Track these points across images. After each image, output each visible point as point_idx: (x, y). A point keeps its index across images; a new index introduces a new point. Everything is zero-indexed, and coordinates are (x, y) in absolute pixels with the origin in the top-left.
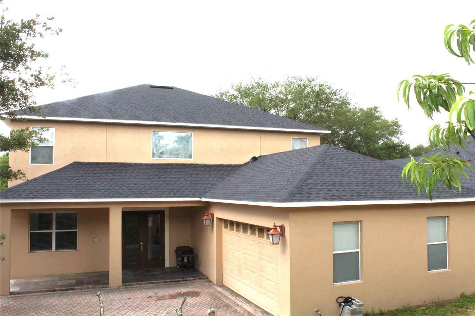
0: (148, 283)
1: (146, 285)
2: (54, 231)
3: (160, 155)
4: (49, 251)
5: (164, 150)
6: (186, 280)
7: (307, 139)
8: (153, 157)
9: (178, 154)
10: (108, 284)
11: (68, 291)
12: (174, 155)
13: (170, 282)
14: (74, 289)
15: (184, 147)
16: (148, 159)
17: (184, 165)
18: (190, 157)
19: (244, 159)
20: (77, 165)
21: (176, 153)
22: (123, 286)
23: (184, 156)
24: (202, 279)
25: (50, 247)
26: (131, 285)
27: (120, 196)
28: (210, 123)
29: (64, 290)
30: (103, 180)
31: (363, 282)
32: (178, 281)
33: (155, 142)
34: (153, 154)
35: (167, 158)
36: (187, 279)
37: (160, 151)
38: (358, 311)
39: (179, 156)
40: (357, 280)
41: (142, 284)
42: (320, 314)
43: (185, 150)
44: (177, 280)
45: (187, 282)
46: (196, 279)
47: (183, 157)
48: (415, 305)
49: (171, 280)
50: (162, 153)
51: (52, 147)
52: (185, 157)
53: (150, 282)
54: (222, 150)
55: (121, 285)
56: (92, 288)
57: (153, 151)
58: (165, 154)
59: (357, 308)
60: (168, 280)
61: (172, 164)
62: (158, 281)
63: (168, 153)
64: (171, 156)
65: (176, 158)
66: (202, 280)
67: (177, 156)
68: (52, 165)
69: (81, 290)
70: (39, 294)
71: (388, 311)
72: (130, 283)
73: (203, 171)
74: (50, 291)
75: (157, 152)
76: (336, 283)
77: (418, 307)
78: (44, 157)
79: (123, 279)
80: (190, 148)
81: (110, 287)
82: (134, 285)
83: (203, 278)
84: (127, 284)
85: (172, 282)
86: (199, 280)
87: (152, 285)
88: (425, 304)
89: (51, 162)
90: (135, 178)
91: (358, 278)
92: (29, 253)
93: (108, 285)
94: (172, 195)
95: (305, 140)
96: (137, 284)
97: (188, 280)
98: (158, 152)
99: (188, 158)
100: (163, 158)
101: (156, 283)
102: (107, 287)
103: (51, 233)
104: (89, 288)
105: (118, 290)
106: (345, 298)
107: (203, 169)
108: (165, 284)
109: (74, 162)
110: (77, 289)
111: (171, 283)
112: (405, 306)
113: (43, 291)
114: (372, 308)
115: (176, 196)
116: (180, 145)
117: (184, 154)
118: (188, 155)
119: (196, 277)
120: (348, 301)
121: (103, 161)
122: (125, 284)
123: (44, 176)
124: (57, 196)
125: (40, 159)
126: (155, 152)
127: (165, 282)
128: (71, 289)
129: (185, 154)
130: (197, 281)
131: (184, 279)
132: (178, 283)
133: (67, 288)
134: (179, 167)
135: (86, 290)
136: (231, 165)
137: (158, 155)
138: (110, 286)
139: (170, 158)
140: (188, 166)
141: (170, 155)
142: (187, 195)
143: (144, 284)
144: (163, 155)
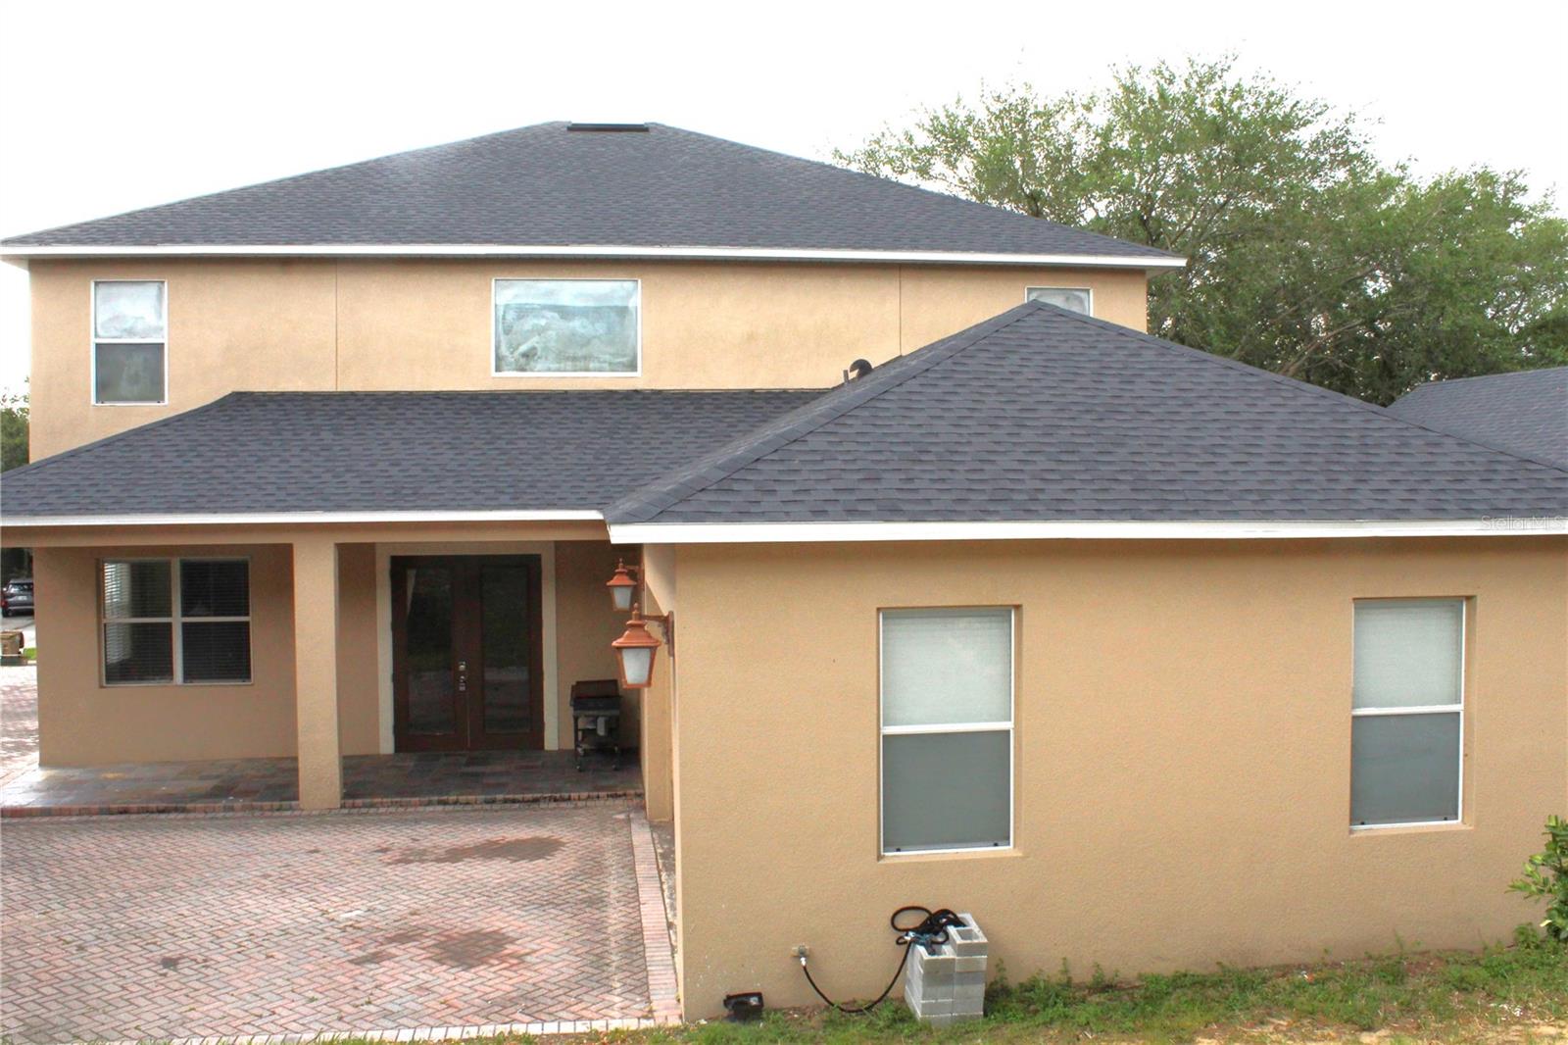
0: (429, 803)
1: (421, 809)
2: (177, 620)
3: (523, 361)
4: (163, 683)
5: (536, 345)
6: (563, 800)
7: (1091, 292)
8: (498, 369)
9: (585, 358)
10: (296, 798)
11: (163, 816)
12: (574, 359)
13: (506, 801)
14: (184, 810)
15: (609, 330)
16: (482, 377)
17: (609, 396)
18: (633, 367)
19: (826, 372)
20: (239, 405)
21: (580, 353)
22: (343, 806)
23: (610, 364)
24: (620, 796)
25: (166, 672)
26: (372, 806)
27: (322, 504)
28: (695, 242)
29: (152, 812)
30: (296, 451)
31: (1020, 854)
32: (536, 801)
33: (504, 318)
34: (499, 359)
35: (549, 370)
36: (566, 795)
37: (523, 348)
38: (957, 969)
39: (591, 365)
40: (996, 845)
41: (408, 805)
42: (805, 968)
43: (611, 343)
44: (529, 796)
45: (563, 805)
46: (598, 797)
47: (606, 365)
48: (1278, 961)
49: (511, 796)
50: (529, 355)
51: (161, 346)
52: (614, 367)
53: (436, 798)
54: (751, 337)
55: (339, 806)
56: (244, 809)
57: (497, 348)
58: (539, 358)
59: (954, 959)
60: (500, 797)
61: (566, 392)
62: (462, 798)
63: (551, 356)
64: (562, 365)
65: (581, 370)
66: (619, 802)
67: (582, 364)
68: (161, 404)
69: (206, 812)
70: (74, 819)
71: (1140, 977)
72: (368, 800)
73: (667, 416)
74: (110, 812)
75: (512, 353)
76: (898, 850)
77: (1286, 970)
78: (135, 380)
79: (345, 784)
80: (633, 333)
81: (302, 810)
82: (382, 804)
83: (625, 795)
84: (359, 801)
85: (514, 801)
86: (610, 802)
87: (440, 808)
88: (1328, 959)
89: (160, 398)
90: (406, 442)
91: (1001, 837)
92: (102, 687)
93: (293, 803)
94: (504, 499)
95: (1083, 295)
96: (393, 804)
97: (569, 799)
98: (516, 354)
99: (622, 371)
100: (532, 371)
101: (456, 803)
102: (291, 808)
103: (169, 626)
104: (232, 809)
105: (320, 820)
106: (927, 915)
107: (669, 408)
108: (488, 807)
109: (230, 392)
110: (194, 810)
111: (508, 805)
112: (1225, 962)
113: (89, 812)
114: (1062, 962)
115: (517, 502)
116: (593, 324)
117: (607, 357)
118: (624, 360)
119: (602, 789)
120: (935, 925)
121: (328, 386)
122: (350, 801)
123: (108, 444)
124: (116, 506)
125: (124, 387)
126: (504, 351)
127: (487, 802)
128: (176, 810)
129: (612, 355)
130: (602, 802)
131: (558, 795)
132: (535, 806)
133: (162, 805)
134: (584, 404)
135: (221, 815)
136: (785, 391)
137: (517, 361)
138: (301, 806)
139: (559, 370)
140: (622, 399)
141: (559, 363)
142: (556, 502)
143: (415, 805)
144: (532, 364)
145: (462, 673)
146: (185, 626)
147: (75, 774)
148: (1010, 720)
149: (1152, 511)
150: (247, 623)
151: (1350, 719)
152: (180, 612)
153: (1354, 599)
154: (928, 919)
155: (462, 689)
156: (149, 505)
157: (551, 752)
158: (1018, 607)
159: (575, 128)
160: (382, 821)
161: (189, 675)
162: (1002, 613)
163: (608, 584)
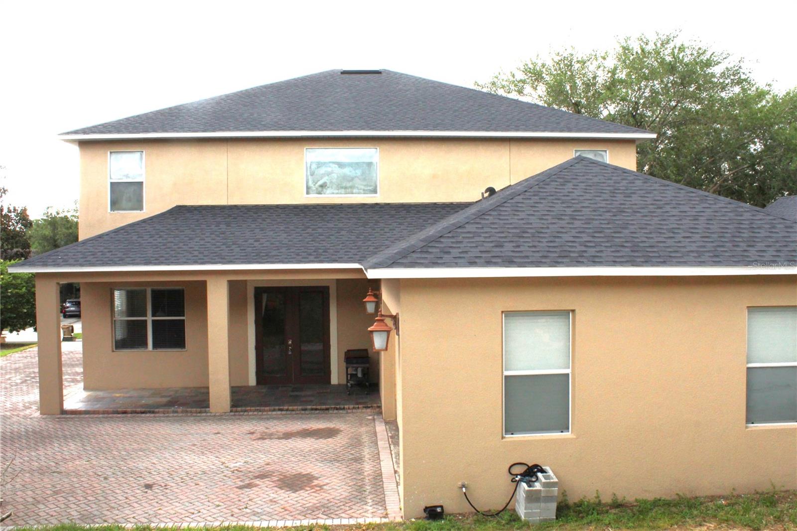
0: (274, 410)
1: (270, 413)
2: (149, 319)
3: (320, 189)
4: (143, 350)
5: (327, 181)
6: (340, 409)
7: (608, 152)
8: (308, 193)
9: (351, 187)
10: (208, 407)
11: (143, 415)
12: (346, 188)
13: (312, 409)
14: (153, 412)
15: (363, 173)
16: (299, 198)
17: (363, 206)
18: (375, 191)
19: (472, 194)
20: (180, 212)
21: (349, 185)
22: (231, 411)
23: (364, 190)
24: (369, 407)
25: (144, 344)
26: (245, 411)
27: (221, 260)
28: (407, 129)
29: (138, 413)
30: (208, 234)
31: (575, 437)
32: (327, 409)
33: (310, 168)
34: (308, 188)
35: (333, 193)
36: (342, 407)
37: (320, 183)
38: (543, 495)
39: (354, 191)
40: (562, 432)
41: (264, 411)
42: (465, 493)
43: (365, 179)
44: (324, 407)
45: (341, 411)
46: (358, 408)
47: (362, 191)
48: (709, 493)
49: (314, 407)
50: (323, 186)
51: (141, 183)
52: (365, 192)
53: (277, 408)
54: (435, 176)
55: (229, 411)
56: (182, 412)
57: (307, 182)
58: (328, 187)
59: (540, 490)
60: (309, 407)
61: (342, 204)
62: (290, 408)
63: (335, 186)
64: (340, 191)
65: (349, 193)
66: (369, 410)
67: (350, 190)
68: (142, 212)
69: (164, 413)
70: (101, 416)
71: (636, 500)
72: (244, 408)
73: (393, 216)
74: (118, 413)
75: (315, 185)
76: (512, 434)
77: (713, 498)
78: (130, 200)
79: (232, 400)
80: (375, 175)
81: (211, 413)
82: (251, 411)
83: (372, 407)
84: (239, 409)
85: (316, 409)
86: (364, 410)
87: (279, 412)
88: (735, 493)
89: (140, 207)
90: (262, 230)
91: (565, 428)
92: (113, 351)
93: (207, 409)
94: (312, 258)
95: (603, 153)
96: (256, 410)
97: (344, 408)
98: (317, 185)
99: (369, 194)
100: (325, 194)
101: (287, 410)
102: (206, 412)
103: (146, 321)
104: (177, 412)
105: (220, 418)
106: (526, 467)
107: (393, 212)
108: (303, 412)
109: (175, 205)
110: (158, 412)
111: (313, 411)
112: (681, 494)
113: (108, 413)
114: (596, 492)
115: (318, 260)
116: (355, 170)
117: (363, 187)
118: (370, 188)
119: (360, 403)
120: (531, 472)
121: (223, 202)
122: (235, 409)
123: (117, 231)
124: (120, 262)
125: (124, 203)
126: (310, 184)
127: (303, 410)
128: (150, 412)
129: (365, 186)
130: (360, 410)
131: (338, 407)
132: (327, 412)
133: (143, 410)
134: (350, 210)
135: (171, 415)
136: (452, 204)
137: (317, 189)
138: (211, 411)
139: (337, 193)
140: (369, 208)
141: (338, 190)
142: (337, 259)
143: (267, 411)
144: (324, 190)
145: (290, 345)
146: (153, 321)
147: (100, 394)
148: (569, 368)
149: (643, 262)
150: (183, 321)
151: (745, 369)
152: (151, 315)
153: (748, 307)
154: (528, 469)
155: (290, 353)
156: (136, 261)
157: (334, 385)
158: (573, 311)
159: (344, 72)
160: (252, 419)
161: (156, 345)
162: (566, 313)
163: (364, 300)
